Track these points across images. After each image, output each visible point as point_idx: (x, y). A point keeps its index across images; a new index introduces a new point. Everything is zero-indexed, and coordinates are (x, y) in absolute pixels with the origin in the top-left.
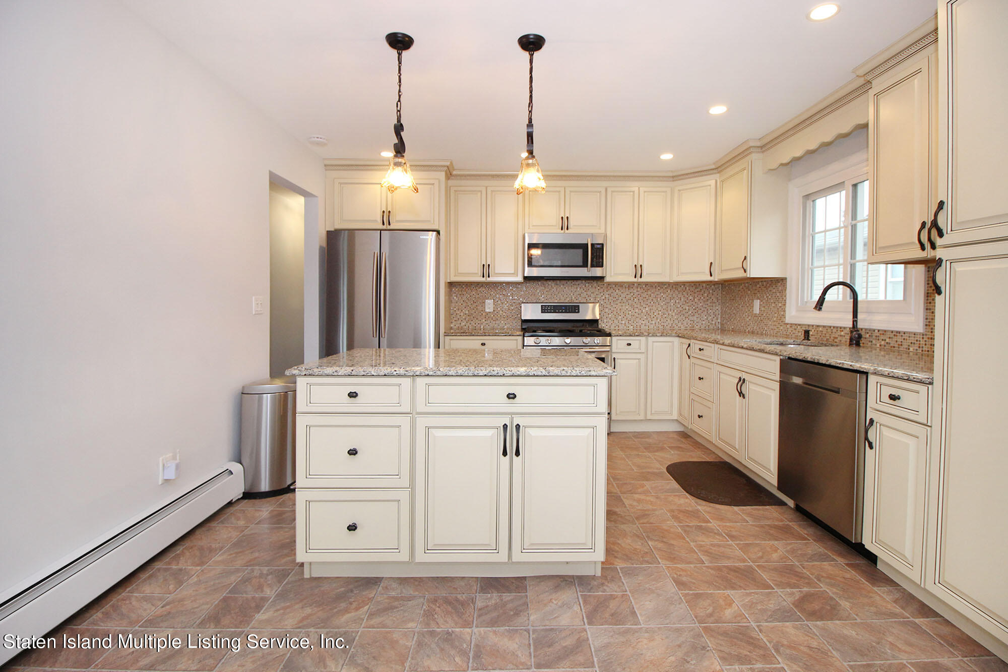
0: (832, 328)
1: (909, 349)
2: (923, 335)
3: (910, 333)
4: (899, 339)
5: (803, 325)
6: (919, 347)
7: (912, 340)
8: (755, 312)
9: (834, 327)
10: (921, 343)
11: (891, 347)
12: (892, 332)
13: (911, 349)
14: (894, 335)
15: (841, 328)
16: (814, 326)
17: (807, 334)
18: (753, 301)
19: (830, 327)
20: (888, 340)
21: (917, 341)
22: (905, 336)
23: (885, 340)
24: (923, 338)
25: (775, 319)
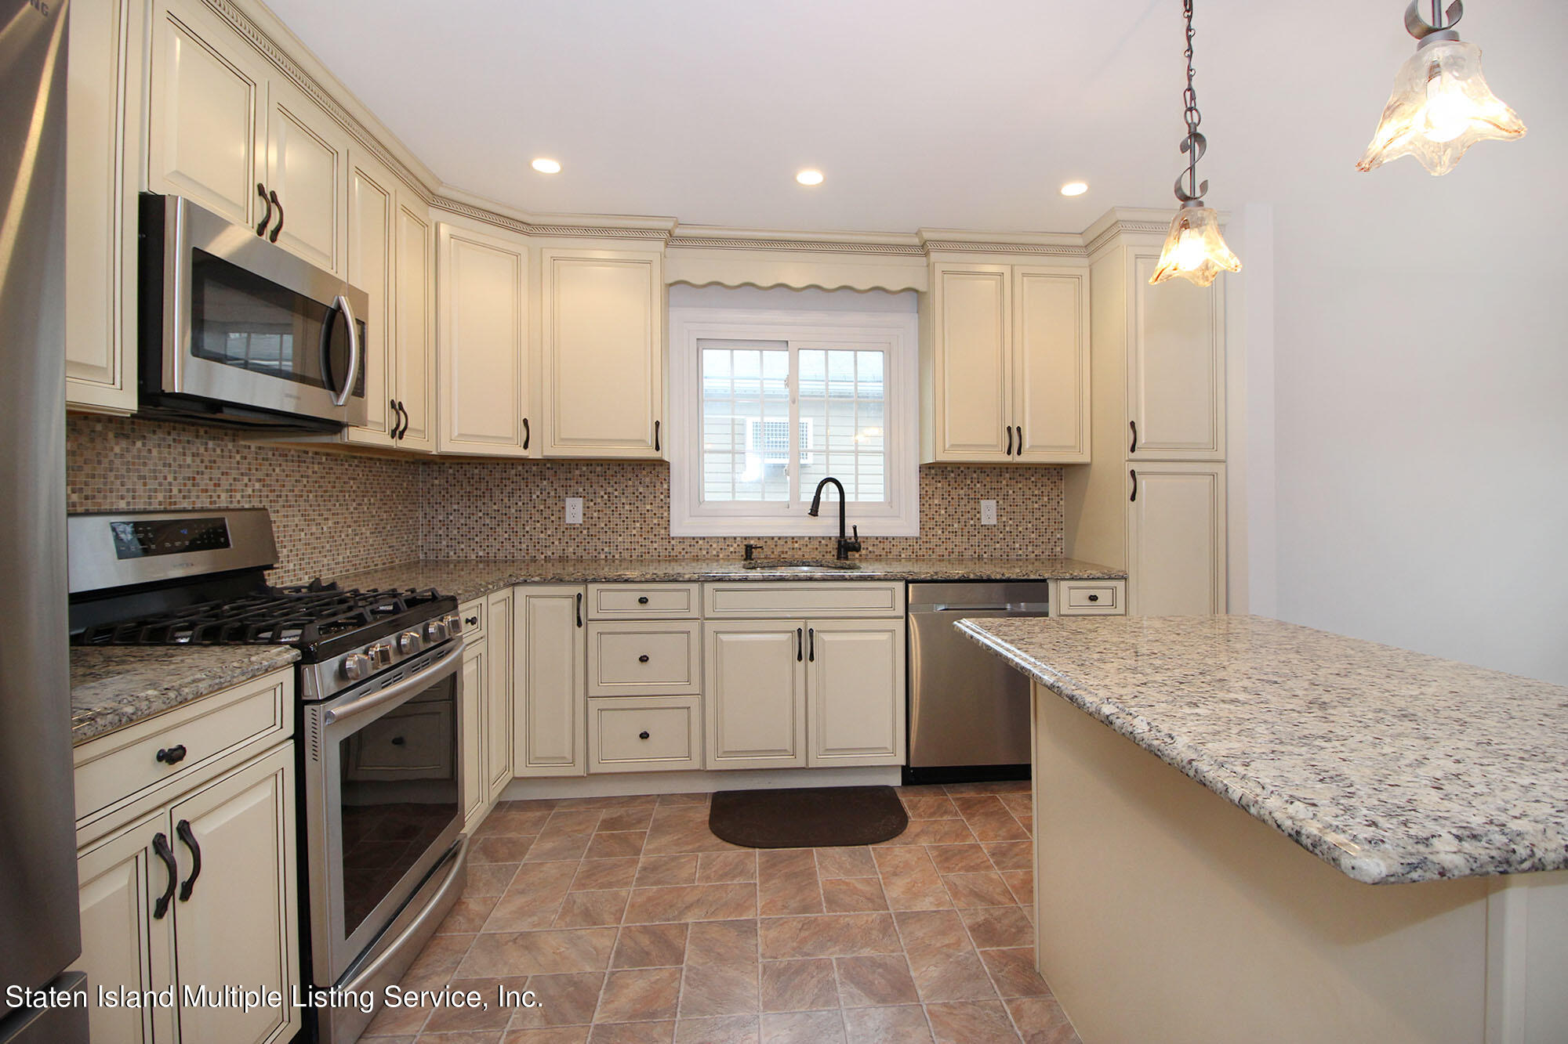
0: (776, 539)
1: (900, 556)
2: (917, 539)
3: (900, 537)
4: (887, 546)
5: (711, 538)
6: (913, 553)
7: (904, 545)
8: (569, 520)
9: (780, 538)
10: (915, 547)
11: (877, 556)
12: (877, 538)
13: (903, 556)
14: (880, 542)
15: (793, 538)
16: (738, 539)
17: (749, 549)
18: (564, 501)
19: (773, 538)
20: (870, 549)
21: (910, 546)
22: (894, 542)
23: (867, 549)
24: (917, 542)
25: (634, 532)
